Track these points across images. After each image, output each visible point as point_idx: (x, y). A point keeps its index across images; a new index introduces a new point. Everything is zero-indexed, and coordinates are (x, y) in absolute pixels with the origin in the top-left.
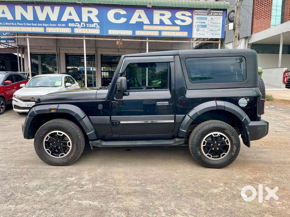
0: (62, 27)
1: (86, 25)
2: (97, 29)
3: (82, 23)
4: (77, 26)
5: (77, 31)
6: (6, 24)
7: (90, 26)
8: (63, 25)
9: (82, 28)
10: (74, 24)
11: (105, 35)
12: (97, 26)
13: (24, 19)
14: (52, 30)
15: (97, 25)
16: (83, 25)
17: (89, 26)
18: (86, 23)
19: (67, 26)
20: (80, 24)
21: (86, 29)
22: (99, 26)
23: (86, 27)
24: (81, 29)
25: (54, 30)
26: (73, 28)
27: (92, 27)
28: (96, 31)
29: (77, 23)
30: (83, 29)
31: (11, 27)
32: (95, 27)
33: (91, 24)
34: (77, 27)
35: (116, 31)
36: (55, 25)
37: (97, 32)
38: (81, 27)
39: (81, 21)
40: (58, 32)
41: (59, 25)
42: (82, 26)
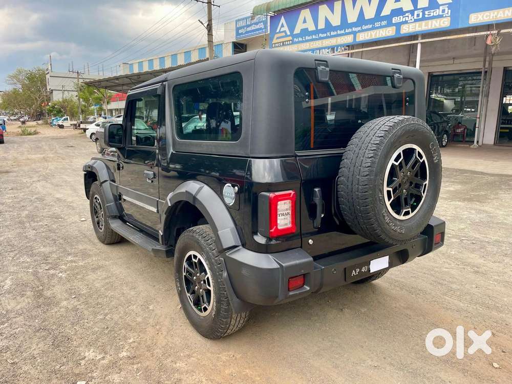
0: (381, 27)
1: (424, 14)
2: (446, 17)
3: (416, 13)
4: (407, 18)
5: (406, 30)
6: (307, 38)
7: (432, 15)
8: (384, 23)
9: (416, 21)
10: (402, 17)
11: (460, 26)
12: (446, 12)
13: (329, 27)
14: (364, 36)
15: (447, 9)
16: (418, 15)
17: (430, 14)
18: (424, 9)
19: (390, 24)
20: (413, 15)
21: (423, 23)
22: (450, 11)
23: (424, 19)
24: (414, 24)
25: (368, 36)
26: (398, 26)
27: (435, 15)
28: (442, 22)
29: (407, 15)
30: (417, 24)
31: (312, 43)
32: (441, 13)
33: (433, 11)
34: (406, 22)
35: (487, 13)
36: (370, 26)
37: (444, 23)
38: (413, 20)
39: (416, 8)
40: (373, 37)
41: (377, 24)
42: (415, 18)
